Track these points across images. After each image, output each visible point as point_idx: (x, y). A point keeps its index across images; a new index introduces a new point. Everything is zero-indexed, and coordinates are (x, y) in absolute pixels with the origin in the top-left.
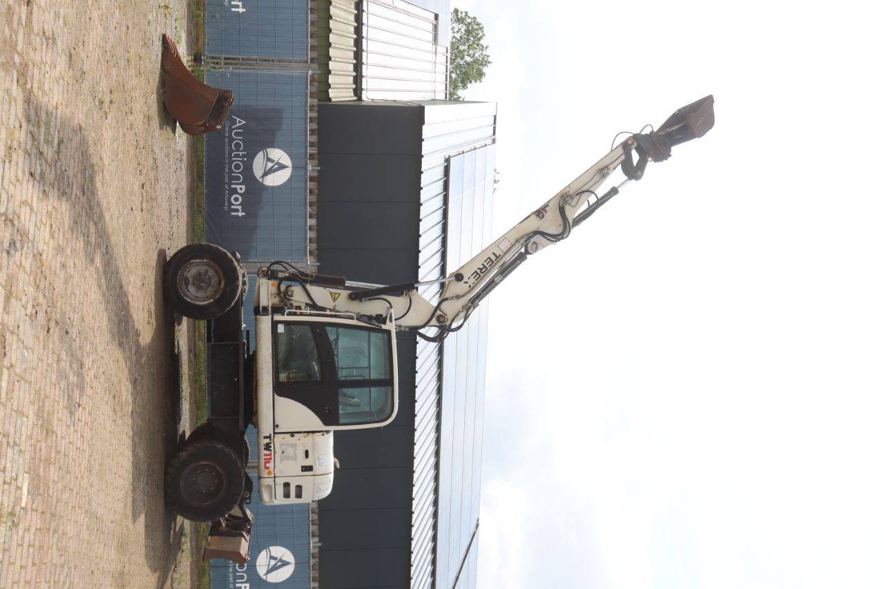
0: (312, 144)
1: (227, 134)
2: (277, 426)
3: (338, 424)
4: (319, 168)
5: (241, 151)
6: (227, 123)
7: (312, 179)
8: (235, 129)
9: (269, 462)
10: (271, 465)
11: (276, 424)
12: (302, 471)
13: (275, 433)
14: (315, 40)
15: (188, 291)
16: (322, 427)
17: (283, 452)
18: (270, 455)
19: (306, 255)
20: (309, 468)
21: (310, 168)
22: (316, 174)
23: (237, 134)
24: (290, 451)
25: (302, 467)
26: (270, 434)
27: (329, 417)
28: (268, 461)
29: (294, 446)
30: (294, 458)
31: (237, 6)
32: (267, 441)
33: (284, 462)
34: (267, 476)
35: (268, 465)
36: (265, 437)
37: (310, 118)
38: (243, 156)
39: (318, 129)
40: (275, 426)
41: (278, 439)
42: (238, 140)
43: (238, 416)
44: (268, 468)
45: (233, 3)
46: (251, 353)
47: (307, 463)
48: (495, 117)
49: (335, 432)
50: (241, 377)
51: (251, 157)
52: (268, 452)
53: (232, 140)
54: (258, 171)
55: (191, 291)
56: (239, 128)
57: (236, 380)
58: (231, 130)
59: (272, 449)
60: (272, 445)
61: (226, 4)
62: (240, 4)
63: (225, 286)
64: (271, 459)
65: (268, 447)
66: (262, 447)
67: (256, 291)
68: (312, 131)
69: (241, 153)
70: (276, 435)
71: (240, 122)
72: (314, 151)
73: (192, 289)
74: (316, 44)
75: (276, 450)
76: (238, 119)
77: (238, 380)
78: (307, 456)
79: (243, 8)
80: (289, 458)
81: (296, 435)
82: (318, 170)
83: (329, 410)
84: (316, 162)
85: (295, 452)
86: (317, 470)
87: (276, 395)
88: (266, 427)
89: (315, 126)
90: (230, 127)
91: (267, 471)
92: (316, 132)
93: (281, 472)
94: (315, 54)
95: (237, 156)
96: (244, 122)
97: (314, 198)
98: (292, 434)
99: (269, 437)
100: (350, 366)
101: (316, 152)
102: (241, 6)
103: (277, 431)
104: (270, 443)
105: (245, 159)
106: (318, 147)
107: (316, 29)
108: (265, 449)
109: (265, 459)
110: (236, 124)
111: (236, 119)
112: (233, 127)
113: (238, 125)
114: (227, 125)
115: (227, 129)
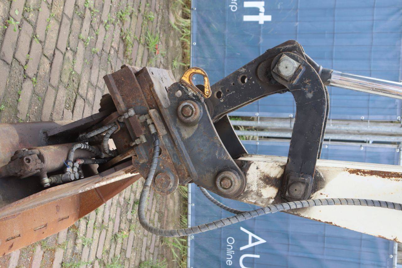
1: (229, 262)
6: (230, 241)
8: (246, 252)
31: (255, 11)
45: (247, 4)
56: (252, 250)
58: (238, 254)
61: (233, 7)
62: (261, 5)
71: (254, 240)
76: (251, 235)
90: (236, 248)
96: (262, 241)
102: (262, 10)
110: (247, 244)
111: (248, 235)
112: (242, 248)
113: (251, 245)
114: (230, 244)
115: (230, 252)
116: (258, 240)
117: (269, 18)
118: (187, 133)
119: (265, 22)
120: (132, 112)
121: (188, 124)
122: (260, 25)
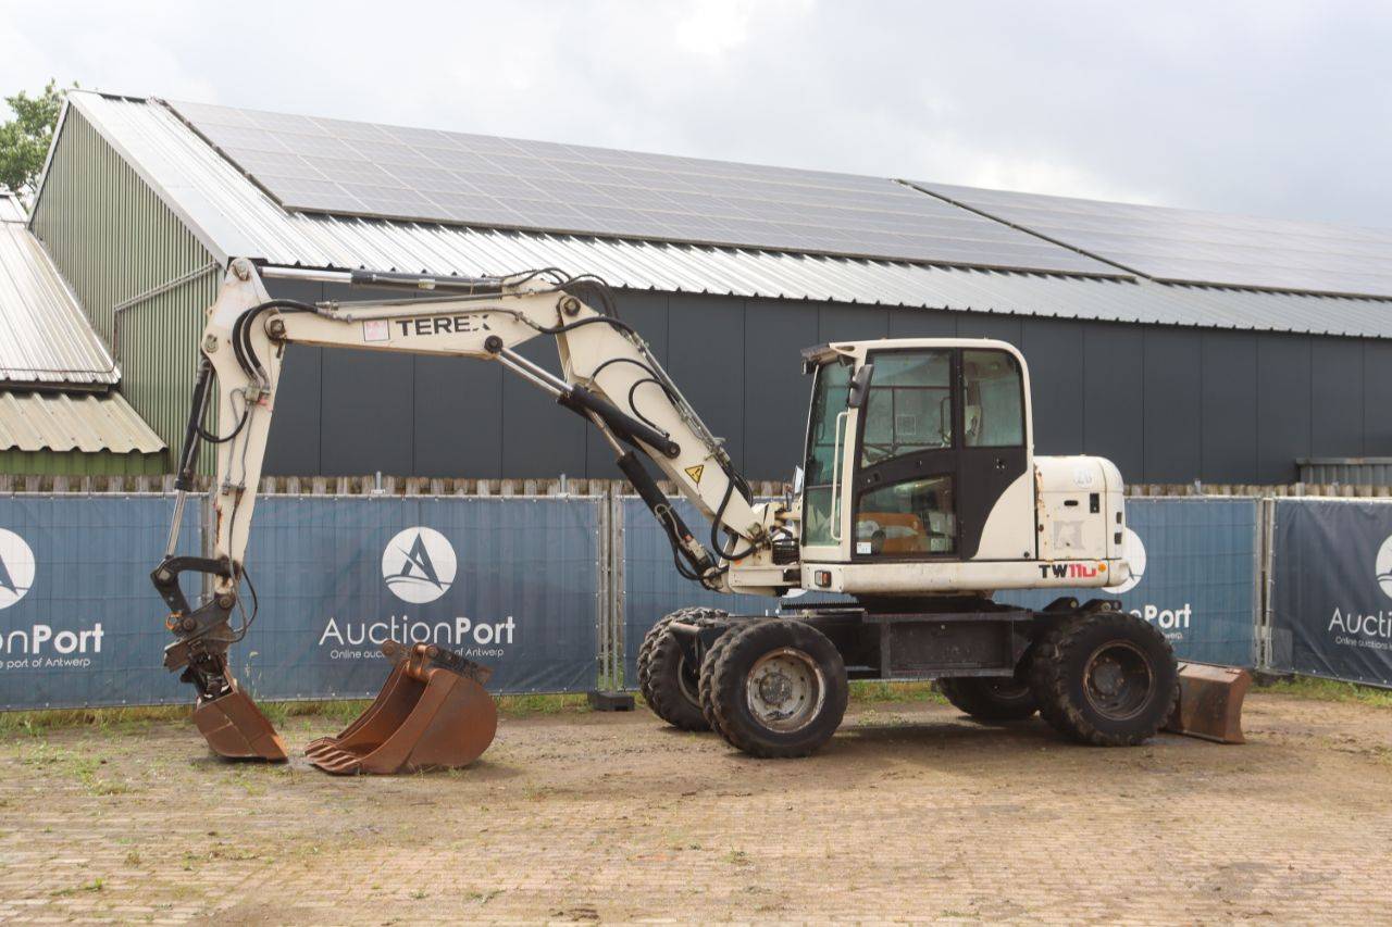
0: (332, 488)
1: (358, 654)
2: (1026, 554)
3: (1024, 446)
4: (379, 474)
5: (390, 626)
6: (335, 654)
7: (401, 489)
8: (345, 639)
9: (1085, 569)
10: (1089, 566)
11: (1023, 557)
12: (1098, 511)
13: (1037, 559)
14: (111, 480)
15: (791, 713)
16: (1029, 474)
17: (1068, 545)
18: (1072, 567)
19: (588, 500)
20: (1094, 499)
21: (378, 492)
22: (391, 481)
23: (356, 636)
24: (1067, 532)
25: (1092, 511)
26: (1040, 566)
27: (1011, 464)
28: (1082, 571)
29: (1058, 525)
30: (1077, 525)
31: (91, 640)
32: (1050, 571)
33: (1083, 543)
34: (1106, 572)
35: (1089, 572)
36: (1045, 575)
37: (277, 491)
38: (399, 622)
39: (299, 476)
40: (1026, 558)
41: (1048, 553)
42: (367, 632)
43: (1010, 623)
44: (1094, 571)
46: (854, 600)
47: (1085, 502)
48: (105, 96)
49: (1037, 452)
50: (937, 617)
51: (400, 607)
52: (1069, 571)
53: (368, 645)
54: (426, 593)
55: (791, 710)
56: (343, 632)
57: (943, 627)
58: (348, 646)
59: (1063, 563)
60: (1057, 564)
62: (85, 632)
63: (793, 647)
64: (1079, 566)
65: (1060, 571)
66: (1060, 580)
67: (751, 592)
68: (305, 487)
69: (394, 627)
70: (1040, 558)
71: (332, 630)
72: (344, 483)
73: (786, 708)
74: (120, 480)
75: (1063, 557)
76: (327, 634)
77: (943, 623)
78: (1072, 503)
79: (93, 629)
80: (1078, 532)
81: (1040, 522)
82: (383, 476)
83: (1000, 464)
84: (365, 480)
85: (1067, 525)
86: (1097, 488)
87: (977, 557)
88: (1029, 574)
89: (294, 483)
90: (341, 648)
91: (1098, 573)
92: (305, 479)
93: (1099, 549)
94: (142, 482)
95: (399, 633)
96: (332, 622)
97: (437, 485)
98: (1038, 528)
99: (1044, 568)
100: (891, 422)
101: (346, 480)
102: (89, 633)
103: (1033, 556)
104: (1054, 567)
105: (405, 618)
106: (337, 476)
107: (88, 478)
108: (1063, 575)
109: (1080, 575)
110: (336, 638)
111: (327, 637)
112: (342, 642)
113: (337, 634)
114: (339, 655)
115: (347, 654)
116: (332, 627)
117: (98, 626)
118: (200, 626)
119: (102, 629)
120: (190, 655)
121: (196, 625)
122: (105, 635)
